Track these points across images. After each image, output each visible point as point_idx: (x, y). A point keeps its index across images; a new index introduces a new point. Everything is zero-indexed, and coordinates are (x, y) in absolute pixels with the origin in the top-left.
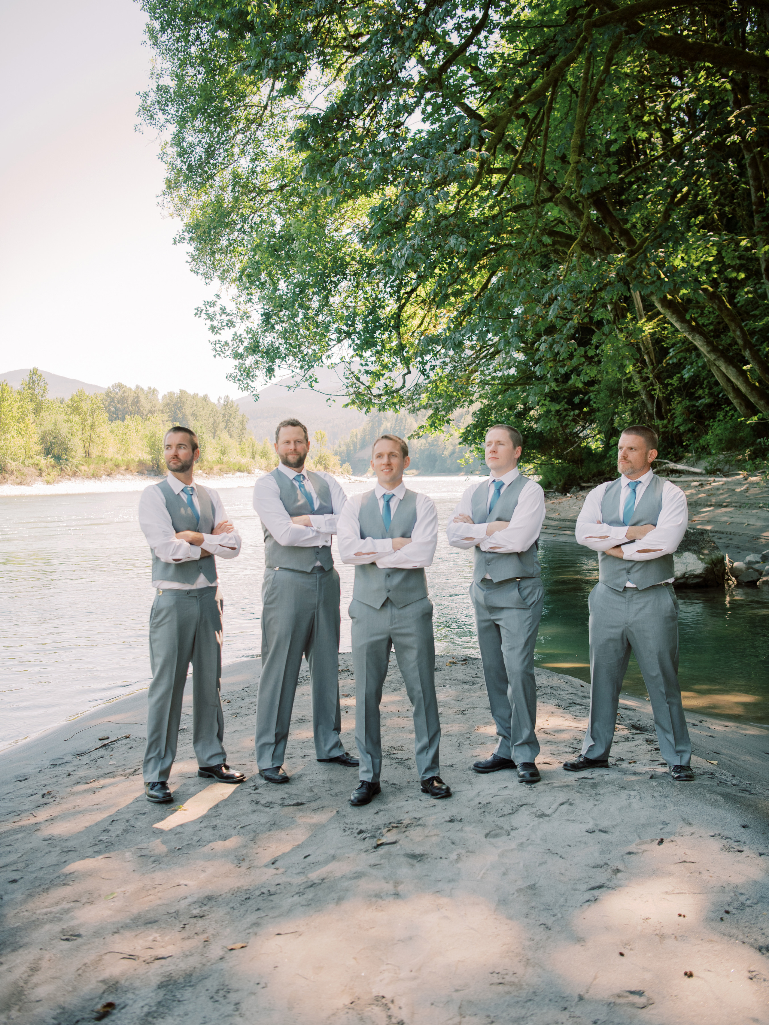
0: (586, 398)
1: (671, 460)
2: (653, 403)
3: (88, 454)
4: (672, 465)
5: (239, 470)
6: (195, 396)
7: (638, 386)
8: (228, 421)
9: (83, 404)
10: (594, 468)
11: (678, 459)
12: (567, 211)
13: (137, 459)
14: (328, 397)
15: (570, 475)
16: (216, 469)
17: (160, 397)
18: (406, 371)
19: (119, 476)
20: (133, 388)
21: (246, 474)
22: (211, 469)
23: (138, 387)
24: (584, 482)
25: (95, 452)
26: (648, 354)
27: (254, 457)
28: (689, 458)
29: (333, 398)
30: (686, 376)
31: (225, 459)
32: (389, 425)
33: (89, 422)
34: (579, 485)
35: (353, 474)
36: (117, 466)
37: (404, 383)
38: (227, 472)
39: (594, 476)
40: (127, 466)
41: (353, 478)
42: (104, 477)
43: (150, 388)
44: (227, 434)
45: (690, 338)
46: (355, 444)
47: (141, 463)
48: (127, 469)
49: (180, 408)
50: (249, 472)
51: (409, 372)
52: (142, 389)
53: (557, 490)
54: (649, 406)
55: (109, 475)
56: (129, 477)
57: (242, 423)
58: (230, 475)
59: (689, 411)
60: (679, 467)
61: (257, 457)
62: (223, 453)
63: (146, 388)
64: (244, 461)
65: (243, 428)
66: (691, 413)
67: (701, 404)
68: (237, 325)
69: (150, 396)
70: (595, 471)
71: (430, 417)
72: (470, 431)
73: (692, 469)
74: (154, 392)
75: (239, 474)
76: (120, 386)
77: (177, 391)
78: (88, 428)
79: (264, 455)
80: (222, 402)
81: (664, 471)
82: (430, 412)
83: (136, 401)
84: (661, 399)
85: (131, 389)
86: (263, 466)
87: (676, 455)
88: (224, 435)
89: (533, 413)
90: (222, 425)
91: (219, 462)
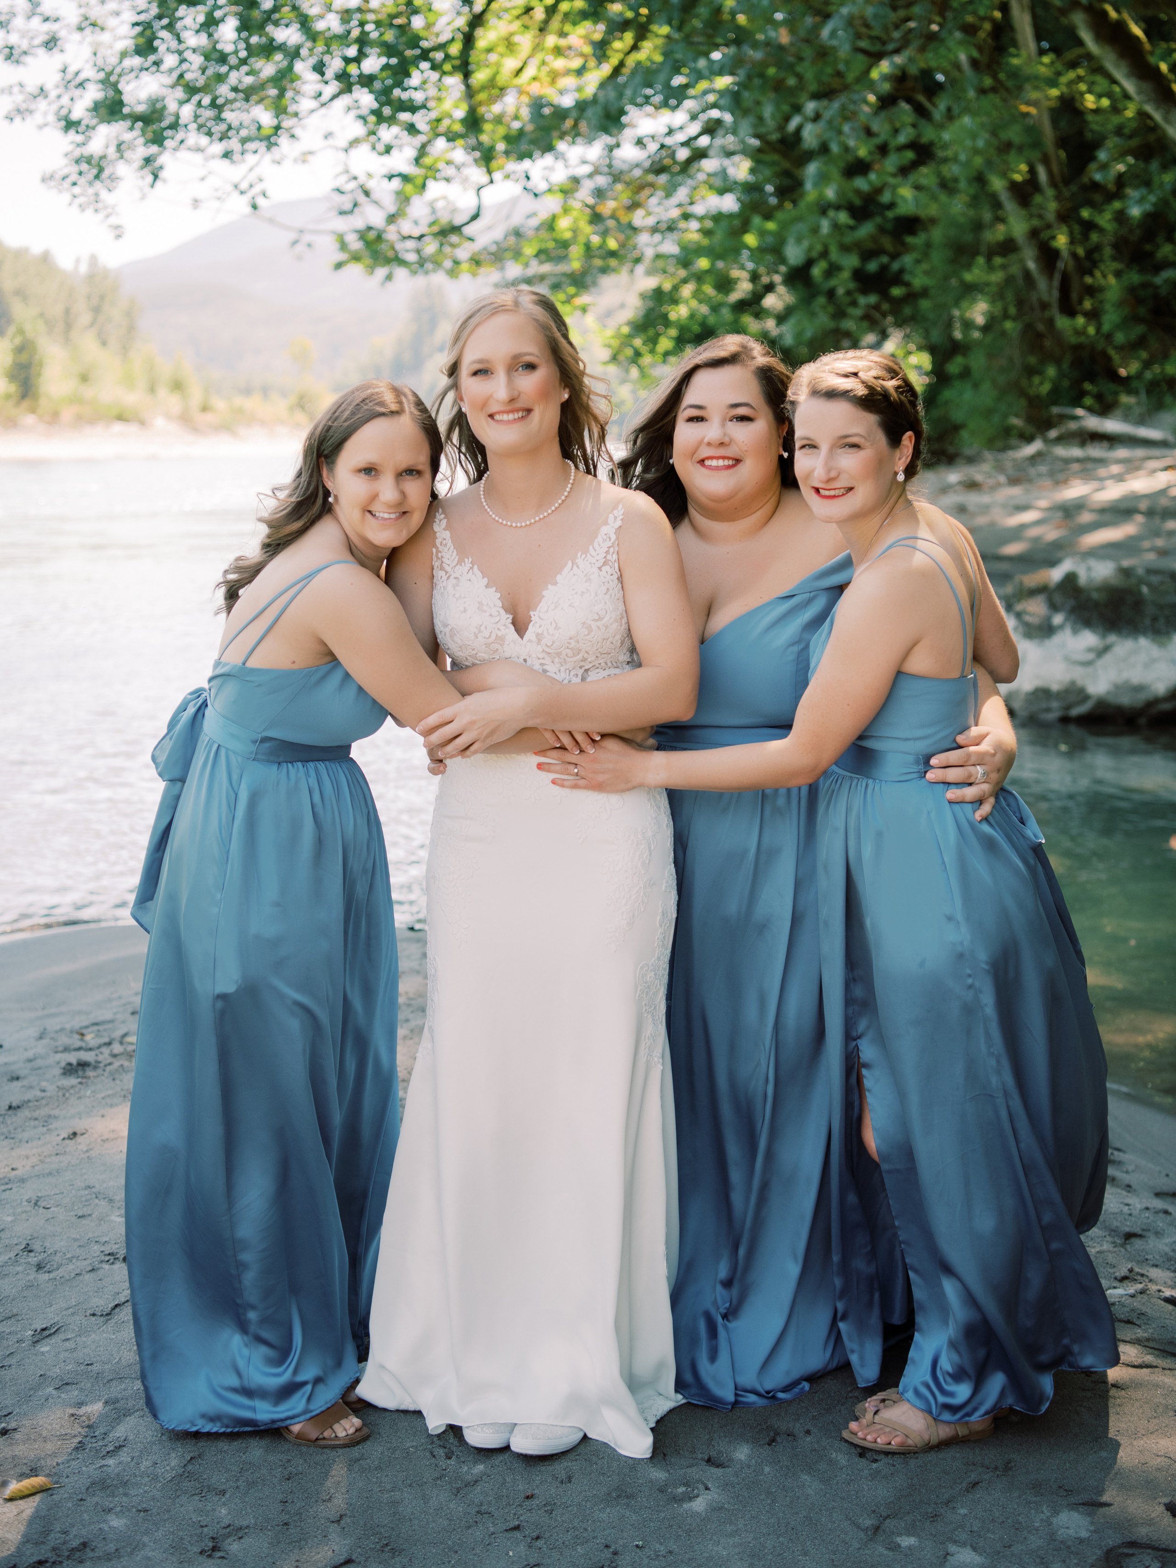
1: (1090, 410)
2: (1051, 278)
4: (1093, 423)
5: (120, 419)
8: (97, 310)
11: (1105, 408)
16: (67, 414)
18: (481, 179)
21: (132, 429)
22: (56, 414)
27: (152, 389)
28: (1129, 408)
29: (307, 238)
30: (1135, 212)
31: (89, 392)
37: (480, 205)
38: (92, 423)
44: (94, 339)
45: (1157, 116)
50: (142, 423)
51: (492, 182)
54: (1042, 284)
57: (129, 314)
59: (1134, 296)
60: (1112, 425)
61: (162, 392)
62: (84, 378)
64: (132, 398)
65: (131, 328)
66: (1139, 301)
67: (1166, 281)
68: (68, 47)
73: (1144, 432)
75: (118, 427)
79: (178, 386)
80: (83, 268)
81: (1072, 435)
86: (175, 410)
87: (1099, 397)
88: (88, 343)
89: (770, 301)
90: (85, 318)
91: (76, 400)
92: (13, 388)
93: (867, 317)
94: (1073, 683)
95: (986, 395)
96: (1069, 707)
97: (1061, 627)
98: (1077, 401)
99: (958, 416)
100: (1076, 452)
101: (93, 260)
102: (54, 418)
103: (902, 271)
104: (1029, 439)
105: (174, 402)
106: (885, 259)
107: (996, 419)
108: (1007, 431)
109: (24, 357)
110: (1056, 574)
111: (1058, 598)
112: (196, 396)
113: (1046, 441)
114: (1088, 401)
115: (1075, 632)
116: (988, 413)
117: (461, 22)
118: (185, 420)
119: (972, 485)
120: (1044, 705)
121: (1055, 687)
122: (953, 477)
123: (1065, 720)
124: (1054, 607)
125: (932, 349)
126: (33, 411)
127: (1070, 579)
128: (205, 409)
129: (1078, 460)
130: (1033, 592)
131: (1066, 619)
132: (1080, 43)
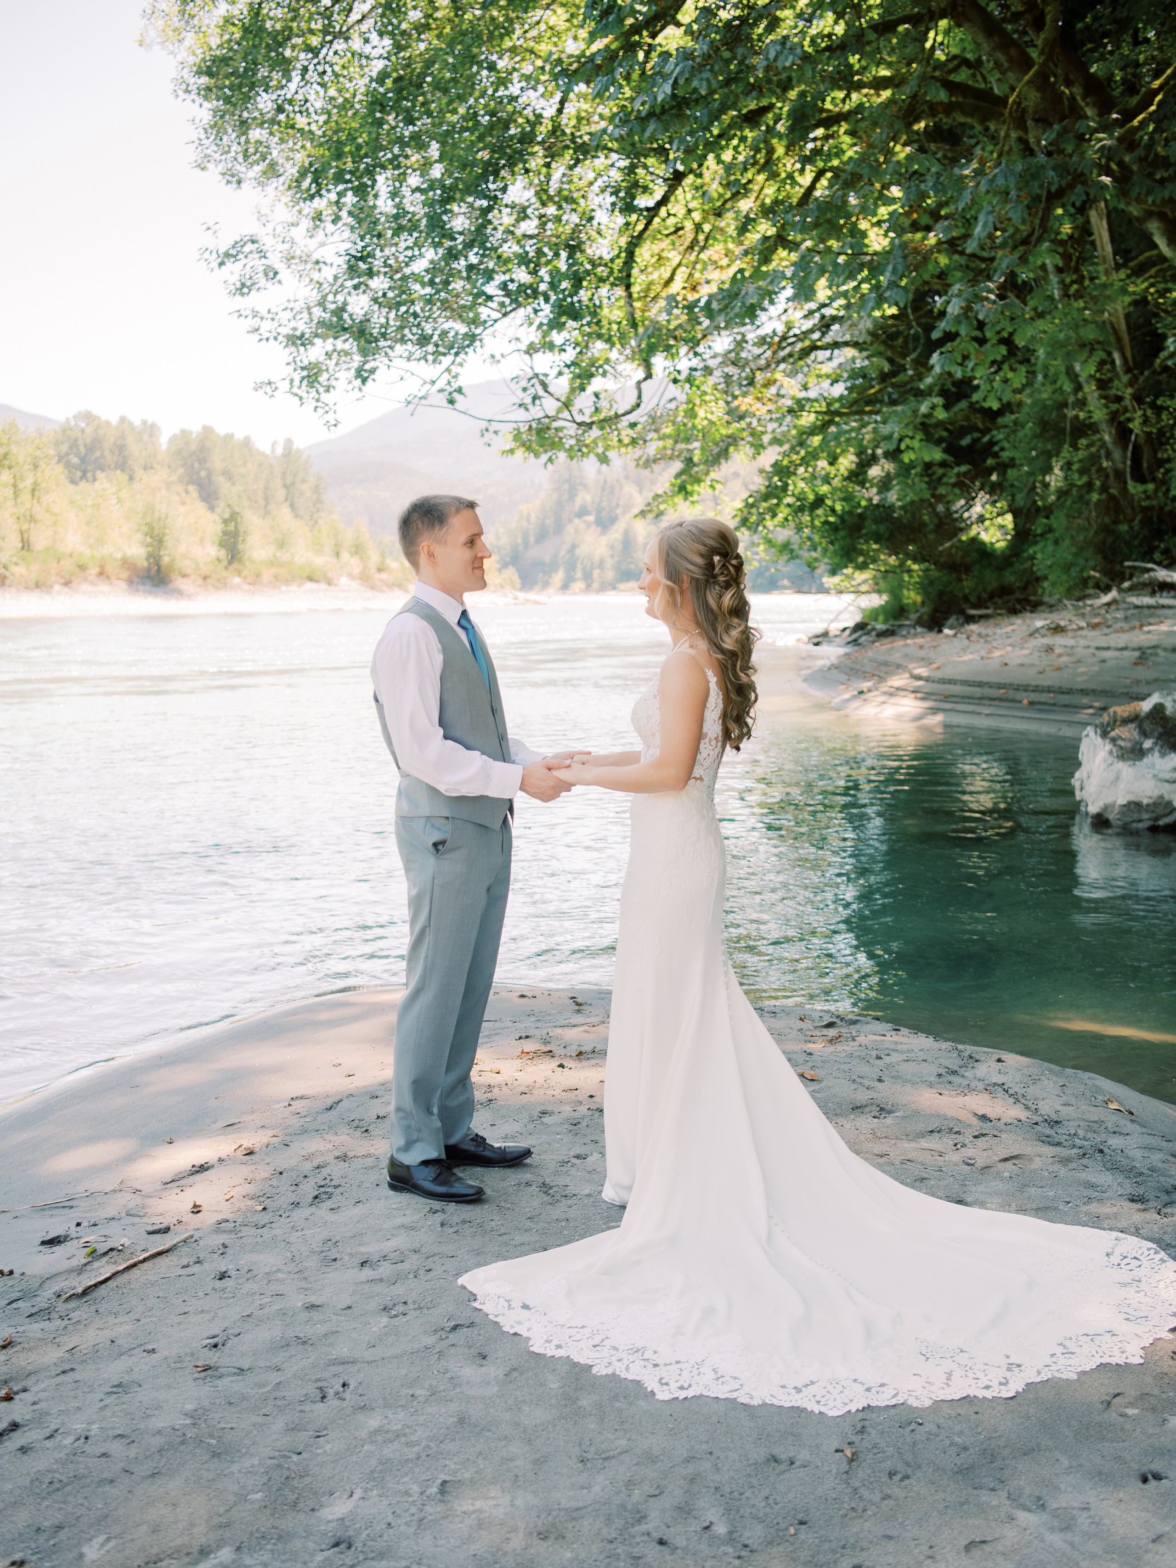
0: (986, 439)
1: (1159, 564)
2: (1125, 449)
3: (26, 545)
4: (1162, 575)
5: (310, 579)
6: (229, 437)
7: (1098, 412)
8: (290, 487)
9: (14, 449)
10: (992, 581)
12: (981, 38)
13: (119, 556)
14: (484, 424)
15: (941, 594)
16: (267, 575)
17: (164, 440)
18: (641, 374)
19: (85, 587)
20: (114, 421)
21: (323, 586)
22: (258, 575)
23: (123, 420)
24: (975, 606)
25: (40, 540)
26: (1122, 350)
27: (338, 554)
29: (494, 427)
31: (284, 557)
32: (588, 498)
33: (28, 483)
34: (962, 612)
35: (521, 590)
36: (82, 568)
37: (639, 397)
38: (287, 582)
39: (991, 597)
40: (102, 567)
41: (522, 596)
42: (57, 587)
43: (144, 422)
44: (288, 510)
46: (525, 535)
47: (126, 563)
48: (101, 574)
49: (202, 461)
50: (329, 583)
51: (649, 376)
52: (131, 424)
53: (920, 622)
54: (1117, 455)
55: (67, 584)
56: (104, 587)
57: (316, 489)
58: (294, 587)
61: (345, 555)
62: (282, 544)
63: (137, 422)
64: (320, 561)
65: (319, 501)
69: (146, 437)
70: (995, 585)
71: (678, 476)
72: (752, 506)
74: (151, 430)
75: (309, 585)
76: (88, 417)
77: (196, 428)
78: (26, 496)
79: (358, 550)
80: (279, 450)
81: (1145, 585)
82: (678, 466)
83: (121, 448)
84: (1141, 441)
85: (108, 424)
86: (356, 571)
87: (1167, 553)
88: (284, 513)
89: (875, 472)
90: (281, 494)
91: (273, 563)
92: (223, 553)
93: (959, 484)
94: (1161, 797)
95: (1066, 552)
96: (1157, 819)
97: (1151, 750)
98: (1147, 556)
99: (1040, 568)
100: (1147, 600)
101: (289, 442)
102: (255, 581)
103: (992, 443)
104: (1107, 589)
105: (354, 564)
106: (976, 435)
107: (1074, 572)
108: (1085, 582)
109: (231, 527)
110: (1146, 706)
111: (1147, 726)
112: (374, 559)
113: (1120, 590)
114: (1157, 556)
115: (1163, 755)
116: (1067, 568)
117: (623, 241)
118: (365, 579)
119: (1057, 629)
120: (1136, 816)
121: (1145, 801)
122: (1039, 622)
123: (1154, 829)
124: (1145, 734)
125: (1016, 513)
126: (239, 573)
127: (1159, 709)
128: (380, 570)
129: (1149, 607)
130: (1126, 721)
131: (1156, 744)
132: (1155, 246)
